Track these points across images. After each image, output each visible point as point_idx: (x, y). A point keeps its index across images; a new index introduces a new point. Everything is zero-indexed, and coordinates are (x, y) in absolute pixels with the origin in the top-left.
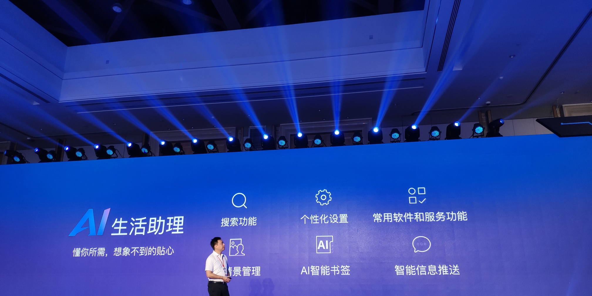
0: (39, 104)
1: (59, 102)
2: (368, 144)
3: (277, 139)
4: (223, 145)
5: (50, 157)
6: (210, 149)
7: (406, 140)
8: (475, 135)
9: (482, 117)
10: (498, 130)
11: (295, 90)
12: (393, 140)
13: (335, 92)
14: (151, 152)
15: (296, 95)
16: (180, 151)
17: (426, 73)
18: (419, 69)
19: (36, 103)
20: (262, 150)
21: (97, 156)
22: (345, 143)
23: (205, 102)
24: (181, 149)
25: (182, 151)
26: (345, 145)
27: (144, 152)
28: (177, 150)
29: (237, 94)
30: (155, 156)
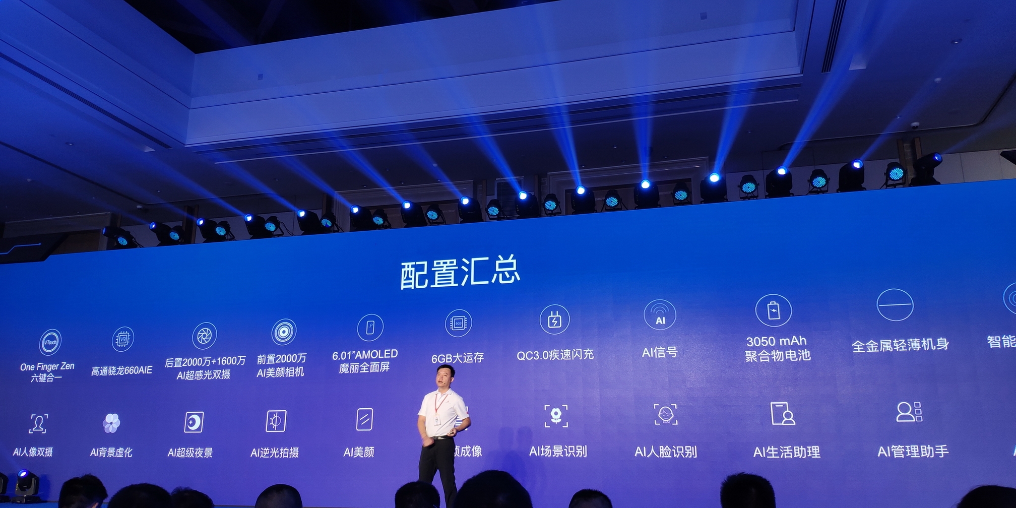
0: (154, 150)
1: (186, 146)
2: (701, 203)
3: (543, 198)
4: (453, 211)
5: (175, 236)
6: (431, 219)
7: (767, 194)
8: (890, 182)
9: (905, 150)
10: (932, 172)
11: (570, 113)
12: (743, 195)
13: (640, 115)
14: (337, 225)
15: (573, 122)
16: (384, 222)
17: (802, 75)
18: (790, 68)
19: (149, 150)
20: (518, 218)
21: (250, 234)
22: (659, 203)
23: (420, 139)
24: (385, 219)
25: (386, 223)
26: (660, 207)
27: (326, 225)
28: (379, 221)
29: (473, 124)
30: (344, 232)
